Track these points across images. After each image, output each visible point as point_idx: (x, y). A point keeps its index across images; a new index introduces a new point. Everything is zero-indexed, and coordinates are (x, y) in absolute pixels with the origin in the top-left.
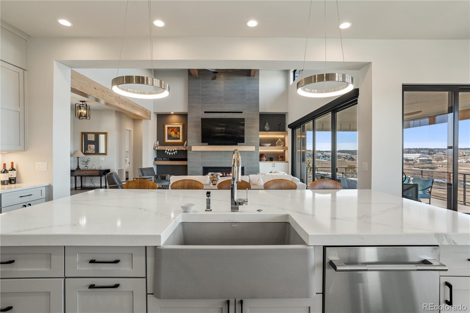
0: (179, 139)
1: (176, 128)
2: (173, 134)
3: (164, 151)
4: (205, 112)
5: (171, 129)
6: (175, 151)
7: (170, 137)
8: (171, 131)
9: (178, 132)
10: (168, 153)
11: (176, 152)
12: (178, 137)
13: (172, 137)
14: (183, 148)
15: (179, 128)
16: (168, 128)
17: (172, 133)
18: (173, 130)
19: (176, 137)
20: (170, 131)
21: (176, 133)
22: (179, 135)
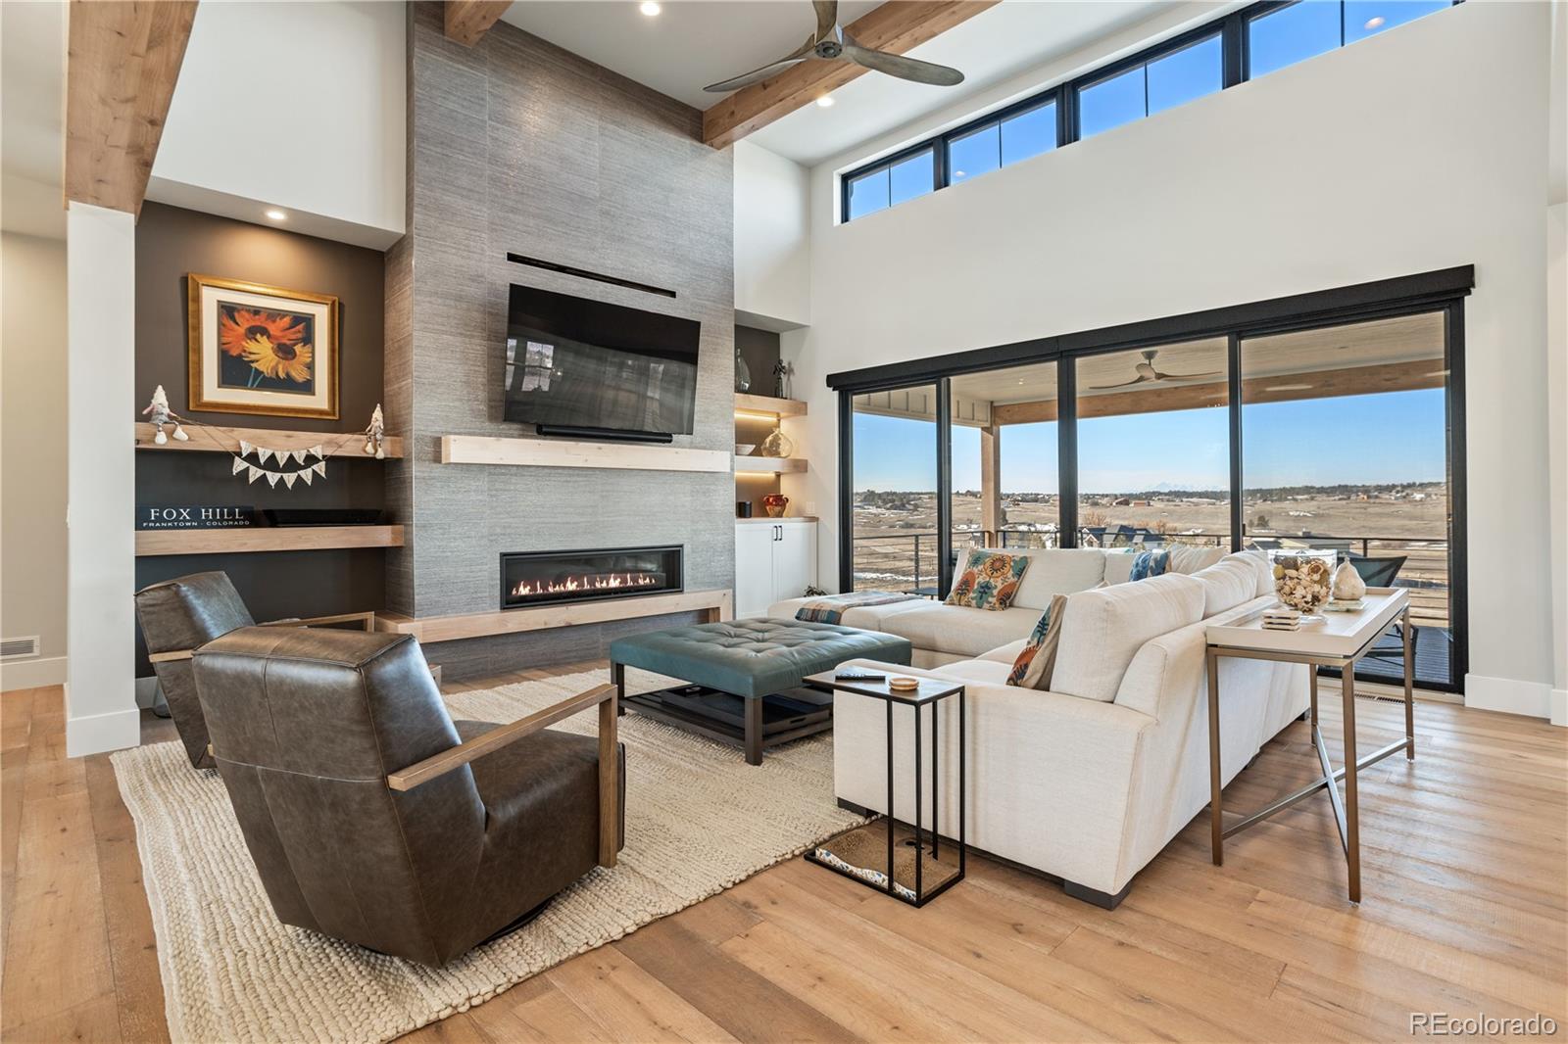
0: (307, 387)
1: (287, 320)
2: (262, 354)
3: (228, 457)
4: (512, 257)
5: (245, 322)
6: (311, 460)
7: (235, 370)
8: (253, 332)
9: (298, 348)
10: (255, 473)
11: (321, 468)
12: (300, 375)
13: (258, 373)
14: (370, 449)
15: (306, 322)
16: (227, 311)
17: (251, 346)
18: (264, 332)
19: (288, 374)
20: (241, 330)
21: (285, 351)
22: (311, 367)
